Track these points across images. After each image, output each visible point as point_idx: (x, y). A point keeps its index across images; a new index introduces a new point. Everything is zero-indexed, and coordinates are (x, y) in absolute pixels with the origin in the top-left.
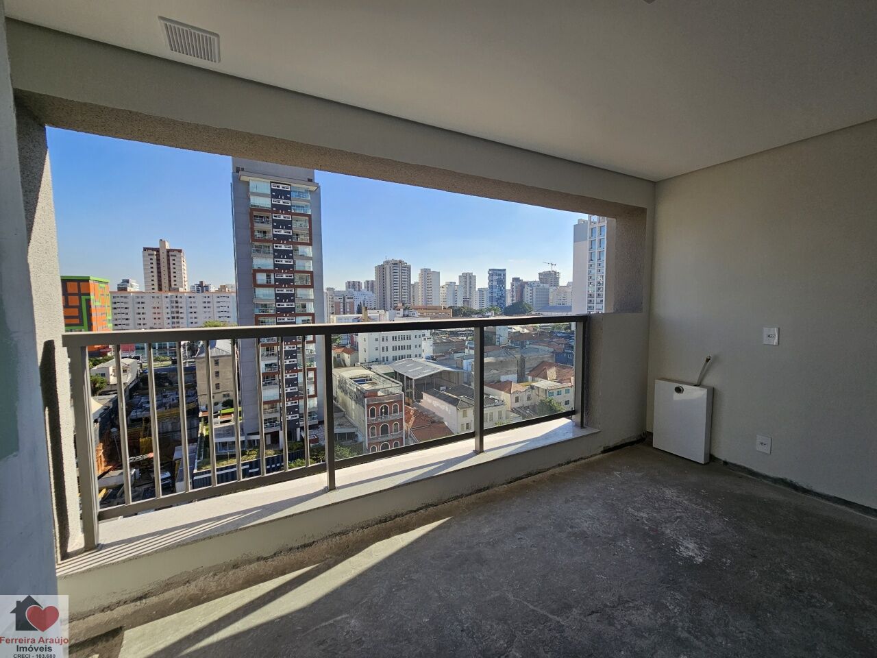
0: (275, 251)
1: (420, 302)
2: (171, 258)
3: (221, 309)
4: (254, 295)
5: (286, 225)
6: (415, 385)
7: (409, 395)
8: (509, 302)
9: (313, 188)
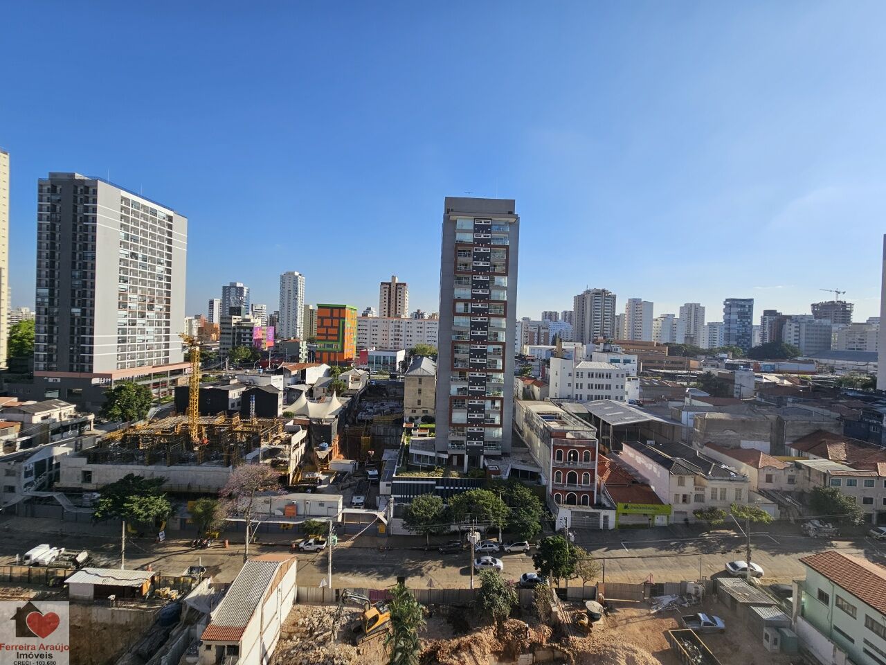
0: (473, 281)
1: (625, 335)
2: (399, 290)
3: (430, 334)
4: (452, 324)
5: (485, 257)
6: (614, 432)
7: (605, 443)
8: (757, 341)
9: (513, 220)
